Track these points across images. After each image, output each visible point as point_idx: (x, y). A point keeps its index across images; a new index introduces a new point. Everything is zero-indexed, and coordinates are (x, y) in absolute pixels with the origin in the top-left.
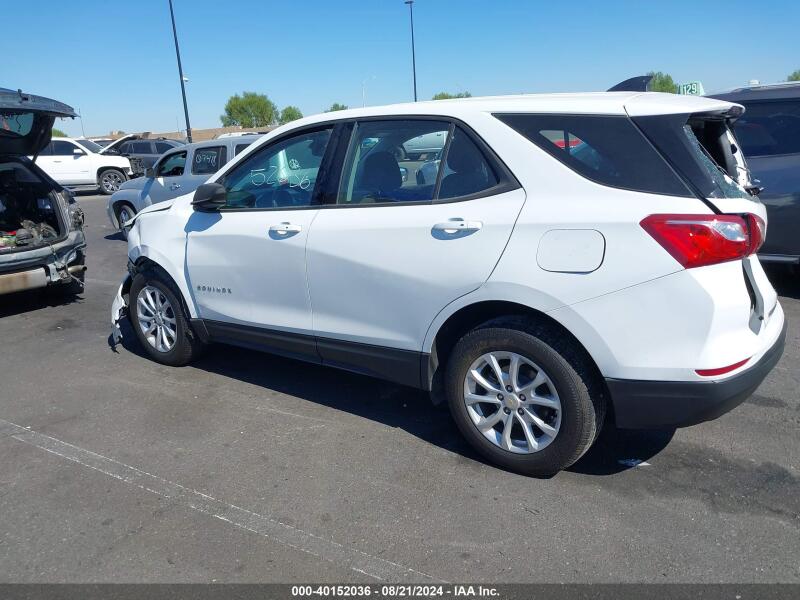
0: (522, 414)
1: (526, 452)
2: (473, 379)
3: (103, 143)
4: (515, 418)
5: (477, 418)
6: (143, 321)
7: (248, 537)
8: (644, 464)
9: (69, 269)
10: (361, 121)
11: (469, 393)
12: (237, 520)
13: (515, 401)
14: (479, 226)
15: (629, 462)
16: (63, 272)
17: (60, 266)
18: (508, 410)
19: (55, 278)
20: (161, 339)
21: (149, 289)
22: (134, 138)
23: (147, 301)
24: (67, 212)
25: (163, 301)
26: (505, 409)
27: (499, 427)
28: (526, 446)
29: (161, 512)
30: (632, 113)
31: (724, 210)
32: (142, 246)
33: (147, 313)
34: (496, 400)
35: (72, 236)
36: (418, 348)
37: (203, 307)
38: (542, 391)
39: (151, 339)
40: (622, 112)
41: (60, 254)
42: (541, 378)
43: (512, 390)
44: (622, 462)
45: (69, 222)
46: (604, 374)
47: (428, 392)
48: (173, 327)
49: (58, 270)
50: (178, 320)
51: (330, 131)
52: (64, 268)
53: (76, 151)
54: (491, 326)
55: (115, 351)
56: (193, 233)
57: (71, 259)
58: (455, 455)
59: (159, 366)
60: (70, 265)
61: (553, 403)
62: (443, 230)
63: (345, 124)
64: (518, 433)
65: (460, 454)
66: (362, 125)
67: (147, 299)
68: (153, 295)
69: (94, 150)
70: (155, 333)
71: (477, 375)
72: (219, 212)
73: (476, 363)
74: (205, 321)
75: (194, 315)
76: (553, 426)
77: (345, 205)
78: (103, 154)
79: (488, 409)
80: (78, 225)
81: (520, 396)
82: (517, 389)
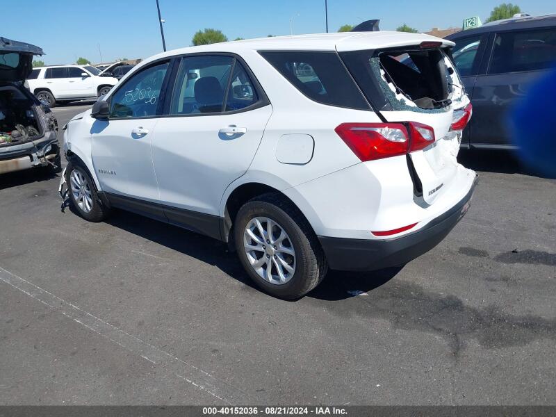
0: (276, 258)
1: (279, 283)
2: (248, 236)
3: (102, 68)
4: (272, 261)
5: (252, 260)
6: (75, 192)
7: (88, 333)
8: (365, 294)
9: (47, 157)
10: (186, 56)
11: (247, 245)
12: (86, 323)
13: (272, 251)
14: (244, 131)
15: (353, 293)
16: (43, 158)
17: (40, 155)
18: (268, 256)
19: (37, 163)
20: (85, 204)
21: (76, 172)
22: (121, 64)
23: (75, 179)
24: (44, 119)
25: (84, 180)
26: (267, 255)
27: (265, 266)
28: (279, 279)
29: (43, 316)
30: (340, 49)
31: (389, 120)
32: (69, 143)
33: (77, 188)
34: (263, 249)
35: (48, 135)
36: (216, 214)
37: (103, 184)
38: (286, 244)
39: (81, 204)
40: (333, 49)
41: (39, 147)
42: (283, 235)
43: (269, 243)
44: (349, 292)
45: (45, 126)
46: (317, 233)
47: (226, 243)
48: (90, 197)
49: (39, 157)
50: (92, 192)
51: (168, 63)
52: (43, 156)
53: (83, 74)
54: (256, 200)
55: (63, 211)
56: (95, 135)
57: (48, 150)
58: (242, 284)
59: (85, 222)
60: (47, 154)
61: (291, 251)
62: (225, 133)
63: (176, 59)
64: (274, 272)
65: (246, 284)
66: (186, 59)
67: (76, 178)
68: (78, 175)
69: (95, 73)
70: (82, 200)
71: (250, 232)
72: (108, 120)
73: (249, 225)
74: (106, 193)
75: (99, 189)
76: (292, 267)
77: (176, 114)
78: (101, 76)
79: (259, 255)
80: (51, 128)
81: (274, 246)
82: (272, 242)
